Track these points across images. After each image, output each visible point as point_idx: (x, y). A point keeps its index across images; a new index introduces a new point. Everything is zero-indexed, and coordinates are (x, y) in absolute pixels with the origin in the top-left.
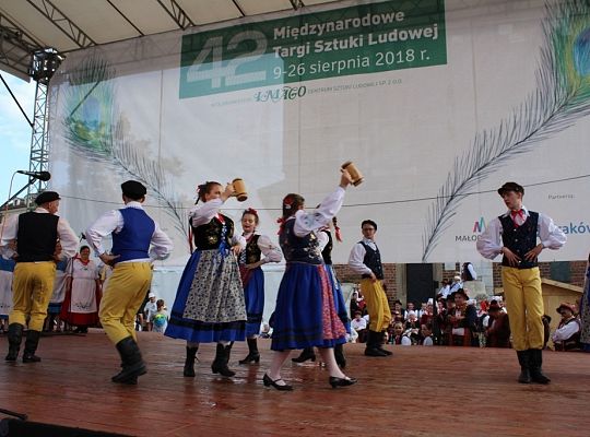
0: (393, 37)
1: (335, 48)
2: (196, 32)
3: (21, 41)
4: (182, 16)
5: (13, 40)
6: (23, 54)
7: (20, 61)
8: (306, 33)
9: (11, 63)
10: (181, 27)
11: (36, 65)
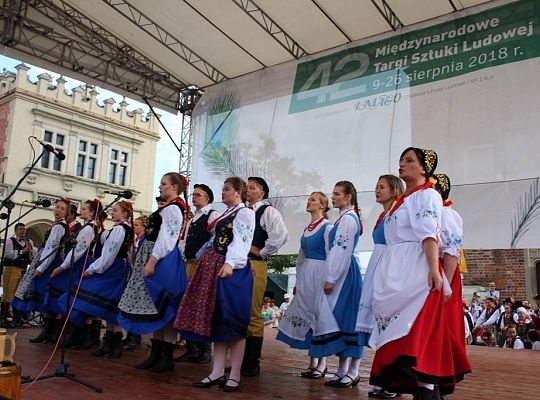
0: (487, 41)
1: (431, 58)
2: (309, 60)
3: (168, 82)
4: (296, 47)
5: (163, 82)
6: (171, 92)
7: (169, 98)
8: (404, 48)
9: (162, 101)
10: (295, 57)
11: (182, 101)
